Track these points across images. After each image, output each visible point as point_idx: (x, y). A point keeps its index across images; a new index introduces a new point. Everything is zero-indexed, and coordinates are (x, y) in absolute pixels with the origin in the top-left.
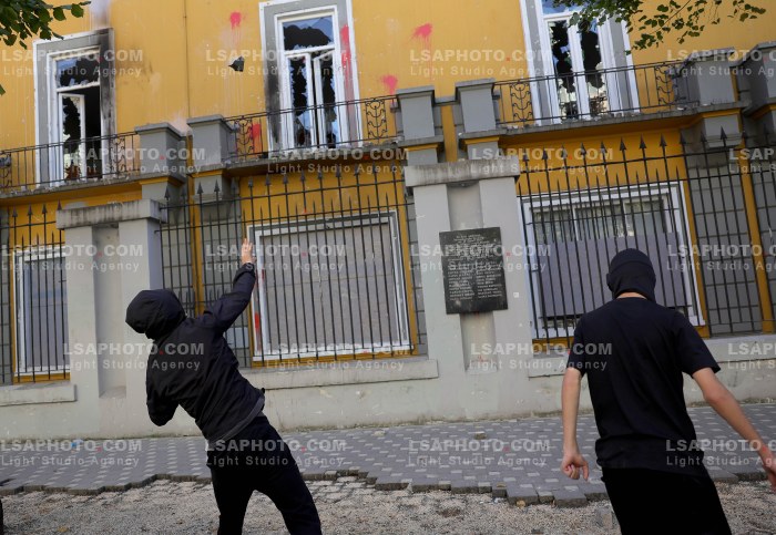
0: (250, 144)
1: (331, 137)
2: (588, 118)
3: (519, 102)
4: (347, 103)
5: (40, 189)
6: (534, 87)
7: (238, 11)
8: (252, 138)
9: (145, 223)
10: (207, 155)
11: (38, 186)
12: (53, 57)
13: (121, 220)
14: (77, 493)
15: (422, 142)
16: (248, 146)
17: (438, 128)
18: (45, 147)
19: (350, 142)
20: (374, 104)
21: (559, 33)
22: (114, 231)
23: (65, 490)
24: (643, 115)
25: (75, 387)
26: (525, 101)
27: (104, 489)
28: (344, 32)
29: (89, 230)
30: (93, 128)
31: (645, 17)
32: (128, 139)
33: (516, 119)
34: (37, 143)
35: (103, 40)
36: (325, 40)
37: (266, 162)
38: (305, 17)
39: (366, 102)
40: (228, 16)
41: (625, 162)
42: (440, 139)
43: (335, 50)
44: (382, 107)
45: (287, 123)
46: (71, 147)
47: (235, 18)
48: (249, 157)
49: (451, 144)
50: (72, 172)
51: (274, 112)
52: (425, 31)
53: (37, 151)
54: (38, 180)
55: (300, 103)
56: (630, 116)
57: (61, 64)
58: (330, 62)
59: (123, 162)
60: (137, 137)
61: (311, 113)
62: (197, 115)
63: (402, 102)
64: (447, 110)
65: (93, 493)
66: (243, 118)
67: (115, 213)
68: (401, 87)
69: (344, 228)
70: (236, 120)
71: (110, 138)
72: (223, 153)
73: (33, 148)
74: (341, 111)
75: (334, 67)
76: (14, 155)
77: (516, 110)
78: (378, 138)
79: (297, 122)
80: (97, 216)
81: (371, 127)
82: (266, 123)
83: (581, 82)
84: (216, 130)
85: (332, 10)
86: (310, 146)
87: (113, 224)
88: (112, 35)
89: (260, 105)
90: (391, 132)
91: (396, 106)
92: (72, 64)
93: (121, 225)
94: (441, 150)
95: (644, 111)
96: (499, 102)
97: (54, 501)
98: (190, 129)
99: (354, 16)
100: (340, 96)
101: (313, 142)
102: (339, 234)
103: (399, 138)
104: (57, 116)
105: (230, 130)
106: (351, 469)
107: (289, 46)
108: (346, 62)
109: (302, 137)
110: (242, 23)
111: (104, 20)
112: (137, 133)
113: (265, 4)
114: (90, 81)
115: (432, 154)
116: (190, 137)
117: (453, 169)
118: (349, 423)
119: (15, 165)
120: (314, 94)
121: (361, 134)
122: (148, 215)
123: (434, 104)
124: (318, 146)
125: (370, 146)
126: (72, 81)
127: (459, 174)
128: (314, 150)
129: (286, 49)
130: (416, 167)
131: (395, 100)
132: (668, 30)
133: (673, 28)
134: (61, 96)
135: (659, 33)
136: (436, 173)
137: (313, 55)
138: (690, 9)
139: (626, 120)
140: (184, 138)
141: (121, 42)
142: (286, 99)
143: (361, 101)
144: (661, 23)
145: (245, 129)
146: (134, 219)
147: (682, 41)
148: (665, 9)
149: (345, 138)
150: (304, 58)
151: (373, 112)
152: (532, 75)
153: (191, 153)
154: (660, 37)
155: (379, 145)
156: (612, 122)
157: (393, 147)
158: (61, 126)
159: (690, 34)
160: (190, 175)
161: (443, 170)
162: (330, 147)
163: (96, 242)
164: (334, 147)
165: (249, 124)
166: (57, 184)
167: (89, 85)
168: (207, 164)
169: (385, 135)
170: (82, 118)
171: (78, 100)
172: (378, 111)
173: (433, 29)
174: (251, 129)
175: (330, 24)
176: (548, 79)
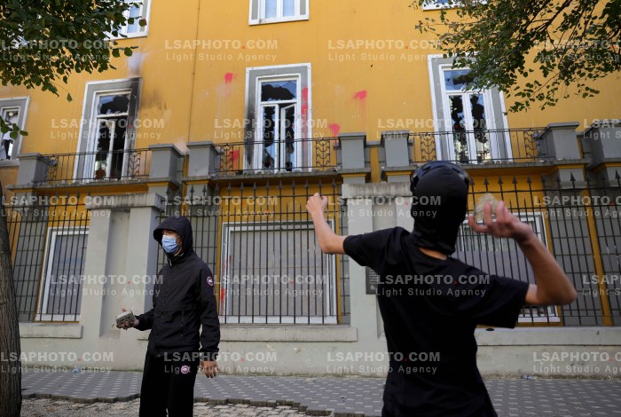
0: (230, 164)
1: (289, 165)
2: (476, 163)
3: (426, 148)
4: (303, 140)
5: (75, 184)
6: (437, 138)
7: (230, 72)
8: (232, 160)
9: (150, 210)
10: (200, 169)
11: (74, 181)
12: (97, 94)
13: (133, 207)
14: (76, 401)
15: (355, 171)
16: (229, 165)
17: (367, 163)
18: (83, 154)
19: (303, 167)
20: (322, 142)
21: (457, 102)
22: (126, 215)
23: (67, 399)
24: (515, 163)
25: (82, 327)
26: (431, 148)
27: (97, 400)
28: (305, 92)
29: (109, 213)
30: (119, 143)
32: (143, 153)
33: (424, 160)
34: (78, 151)
35: (135, 85)
36: (291, 96)
37: (241, 177)
38: (277, 80)
39: (317, 141)
40: (224, 75)
41: (502, 192)
42: (368, 170)
43: (297, 102)
44: (328, 144)
45: (258, 151)
46: (101, 157)
47: (229, 77)
48: (228, 173)
49: (376, 173)
50: (100, 173)
51: (249, 143)
52: (362, 95)
53: (77, 157)
54: (75, 177)
55: (268, 140)
56: (506, 164)
57: (103, 99)
58: (292, 109)
59: (137, 169)
60: (150, 152)
61: (276, 145)
62: (194, 140)
63: (342, 142)
64: (374, 151)
65: (88, 402)
66: (227, 145)
67: (129, 201)
68: (343, 132)
69: (294, 230)
70: (222, 146)
71: (130, 151)
72: (209, 169)
73: (74, 155)
74: (298, 146)
75: (295, 115)
76: (61, 158)
77: (424, 154)
78: (323, 166)
79: (265, 151)
81: (319, 159)
82: (243, 150)
83: (471, 137)
84: (207, 151)
85: (297, 76)
86: (273, 168)
87: (126, 209)
88: (141, 82)
89: (240, 137)
90: (333, 163)
91: (338, 145)
92: (111, 99)
93: (132, 210)
94: (368, 178)
95: (516, 161)
96: (412, 148)
97: (58, 405)
98: (188, 150)
99: (312, 81)
100: (298, 135)
101: (276, 166)
102: (291, 234)
103: (339, 167)
104: (94, 136)
105: (217, 153)
106: (288, 400)
107: (264, 98)
108: (304, 108)
109: (268, 162)
110: (233, 80)
111: (137, 71)
112: (150, 149)
113: (250, 69)
114: (121, 112)
115: (362, 180)
116: (188, 156)
117: (377, 188)
118: (287, 372)
119: (60, 166)
120: (279, 133)
121: (311, 162)
122: (153, 204)
123: (365, 146)
124: (279, 169)
125: (317, 171)
126: (109, 110)
127: (381, 193)
128: (276, 171)
129: (262, 100)
130: (351, 185)
131: (338, 141)
132: (534, 100)
133: (536, 100)
134: (99, 120)
135: (527, 102)
136: (364, 190)
137: (281, 106)
138: (548, 87)
139: (503, 166)
140: (183, 156)
141: (147, 88)
142: (259, 135)
143: (313, 140)
144: (529, 95)
145: (228, 153)
146: (142, 207)
147: (543, 108)
148: (532, 86)
149: (299, 165)
150: (274, 107)
151: (321, 148)
152: (436, 130)
153: (187, 168)
154: (528, 105)
155: (324, 171)
156: (493, 166)
157: (334, 173)
158: (97, 142)
159: (549, 104)
160: (184, 182)
161: (370, 188)
162: (288, 170)
163: (112, 221)
164: (290, 170)
165: (231, 150)
166: (88, 181)
167: (120, 115)
168: (198, 175)
169: (328, 165)
170: (112, 137)
171: (111, 124)
172: (325, 147)
173: (368, 95)
174: (232, 153)
175: (295, 86)
176: (448, 134)
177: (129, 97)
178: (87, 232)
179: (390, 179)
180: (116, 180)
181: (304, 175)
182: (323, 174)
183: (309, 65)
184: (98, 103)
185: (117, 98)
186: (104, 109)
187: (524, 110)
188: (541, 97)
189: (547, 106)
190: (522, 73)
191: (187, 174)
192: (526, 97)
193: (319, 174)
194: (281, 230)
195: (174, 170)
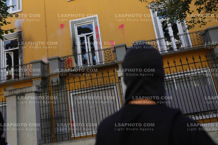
0: (68, 65)
1: (94, 61)
2: (176, 50)
4: (99, 51)
6: (158, 42)
7: (62, 23)
8: (69, 63)
9: (34, 93)
10: (55, 69)
13: (26, 93)
19: (100, 63)
20: (107, 50)
26: (155, 46)
28: (97, 28)
29: (15, 97)
32: (28, 65)
35: (20, 34)
36: (91, 31)
38: (84, 25)
39: (105, 50)
40: (60, 25)
43: (94, 33)
44: (110, 51)
45: (80, 58)
46: (9, 68)
47: (62, 26)
50: (9, 77)
51: (75, 54)
52: (122, 26)
55: (83, 51)
57: (6, 42)
58: (92, 36)
59: (26, 73)
60: (31, 65)
63: (116, 49)
66: (65, 57)
67: (24, 91)
68: (115, 44)
69: (99, 90)
70: (63, 58)
71: (22, 65)
74: (97, 53)
75: (94, 39)
78: (109, 61)
79: (83, 57)
80: (17, 92)
81: (106, 57)
82: (73, 58)
84: (57, 61)
85: (92, 22)
86: (87, 64)
87: (23, 94)
88: (22, 33)
89: (71, 52)
90: (113, 59)
91: (114, 50)
92: (9, 42)
95: (194, 47)
98: (48, 61)
100: (96, 48)
103: (116, 61)
104: (4, 59)
105: (61, 61)
107: (79, 33)
108: (97, 36)
109: (85, 62)
110: (64, 27)
111: (20, 28)
113: (71, 21)
114: (15, 48)
116: (48, 64)
120: (88, 48)
121: (103, 60)
122: (35, 91)
123: (126, 49)
124: (90, 64)
125: (107, 63)
126: (9, 47)
128: (89, 65)
129: (78, 35)
131: (114, 49)
132: (196, 24)
133: (197, 23)
134: (5, 52)
135: (193, 25)
137: (87, 36)
138: (201, 18)
139: (189, 50)
140: (46, 64)
141: (25, 35)
142: (79, 50)
143: (103, 50)
144: (193, 22)
145: (66, 60)
146: (30, 92)
147: (200, 27)
148: (194, 18)
149: (99, 61)
150: (84, 37)
151: (107, 53)
152: (157, 38)
153: (49, 69)
154: (194, 26)
155: (109, 63)
156: (184, 51)
157: (114, 63)
158: (6, 62)
159: (203, 24)
160: (49, 76)
162: (94, 65)
163: (17, 100)
164: (95, 64)
165: (68, 59)
166: (4, 81)
167: (15, 49)
168: (54, 72)
169: (111, 60)
170: (13, 59)
171: (11, 53)
172: (109, 52)
173: (125, 26)
174: (68, 60)
175: (92, 26)
176: (162, 39)
177: (18, 40)
178: (6, 105)
180: (17, 79)
181: (101, 66)
182: (109, 64)
183: (97, 16)
184: (3, 45)
185: (12, 41)
186: (7, 47)
187: (192, 28)
188: (199, 22)
189: (202, 26)
190: (189, 13)
191: (49, 72)
192: (192, 23)
193: (108, 65)
195: (43, 71)
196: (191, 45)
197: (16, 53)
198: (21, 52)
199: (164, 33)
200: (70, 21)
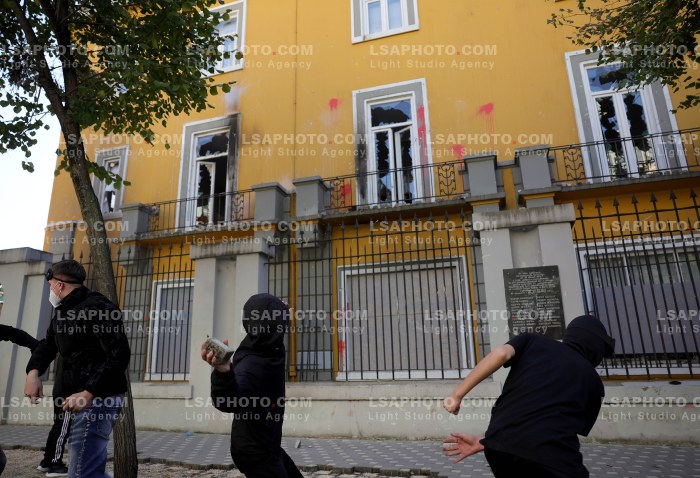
0: (342, 199)
1: (408, 197)
2: (637, 176)
3: (571, 164)
4: (423, 167)
5: (178, 233)
6: (585, 151)
7: (335, 97)
8: (343, 195)
9: (257, 256)
10: (309, 208)
11: (176, 230)
12: (195, 135)
13: (239, 254)
14: (191, 467)
15: (486, 198)
16: (340, 201)
17: (500, 187)
18: (184, 200)
19: (425, 198)
20: (444, 168)
21: (606, 105)
22: (232, 263)
23: (181, 464)
24: (691, 172)
25: (193, 387)
26: (577, 163)
27: (212, 467)
28: (421, 112)
29: (213, 261)
30: (220, 186)
31: (689, 78)
32: (246, 195)
33: (570, 178)
34: (179, 198)
35: (233, 122)
36: (405, 118)
37: (355, 213)
38: (388, 102)
39: (438, 166)
40: (328, 101)
41: (676, 210)
42: (501, 195)
43: (413, 124)
44: (452, 169)
45: (372, 183)
46: (202, 202)
47: (334, 103)
48: (340, 210)
49: (512, 198)
50: (203, 219)
51: (362, 175)
52: (488, 108)
53: (178, 204)
54: (177, 225)
55: (383, 167)
56: (678, 173)
57: (202, 140)
58: (408, 131)
59: (241, 213)
60: (253, 193)
61: (392, 175)
62: (301, 176)
63: (469, 165)
64: (507, 173)
65: (203, 468)
66: (337, 179)
67: (234, 248)
68: (467, 153)
69: (420, 270)
70: (331, 181)
71: (232, 194)
72: (320, 207)
73: (176, 202)
74: (417, 174)
75: (412, 139)
76: (162, 206)
77: (569, 171)
78: (448, 195)
79: (380, 182)
80: (220, 250)
81: (442, 186)
82: (355, 183)
83: (628, 146)
84: (315, 188)
85: (411, 95)
86: (391, 201)
87: (232, 257)
88: (240, 118)
89: (351, 168)
90: (460, 189)
91: (464, 169)
92: (209, 140)
93: (238, 258)
94: (503, 205)
95: (692, 169)
96: (553, 165)
97: (172, 471)
98: (294, 187)
99: (428, 99)
100: (416, 161)
101: (393, 198)
102: (416, 275)
103: (467, 195)
104: (195, 179)
105: (326, 189)
106: (424, 469)
107: (375, 123)
108: (422, 130)
109: (384, 194)
110: (338, 107)
111: (235, 107)
112: (253, 190)
113: (357, 92)
114: (221, 152)
115: (496, 207)
116: (294, 194)
117: (515, 216)
118: (420, 435)
119: (161, 215)
120: (395, 159)
121: (433, 191)
122: (260, 250)
123: (497, 167)
124: (397, 201)
125: (442, 201)
126: (208, 152)
127: (520, 220)
128: (394, 204)
129: (373, 126)
130: (482, 214)
131: (463, 164)
134: (199, 164)
136: (499, 219)
137: (395, 130)
139: (675, 177)
140: (289, 195)
141: (246, 123)
142: (372, 164)
143: (434, 165)
145: (339, 187)
146: (248, 254)
149: (421, 195)
150: (387, 132)
151: (444, 173)
152: (583, 140)
153: (294, 207)
155: (449, 200)
156: (660, 179)
157: (461, 202)
158: (198, 186)
161: (506, 216)
162: (407, 202)
163: (218, 271)
164: (410, 202)
165: (342, 184)
166: (190, 229)
167: (220, 155)
168: (307, 215)
169: (454, 192)
170: (213, 180)
171: (211, 166)
172: (449, 173)
173: (495, 107)
174: (343, 187)
175: (409, 105)
176: (598, 144)
177: (228, 136)
178: (192, 284)
179: (530, 204)
181: (427, 206)
182: (449, 203)
183: (423, 80)
184: (196, 145)
185: (215, 138)
186: (202, 151)
191: (294, 214)
193: (444, 204)
194: (404, 271)
195: (281, 212)
196: (683, 163)
197: (222, 166)
198: (234, 163)
199: (605, 130)
200: (354, 93)
